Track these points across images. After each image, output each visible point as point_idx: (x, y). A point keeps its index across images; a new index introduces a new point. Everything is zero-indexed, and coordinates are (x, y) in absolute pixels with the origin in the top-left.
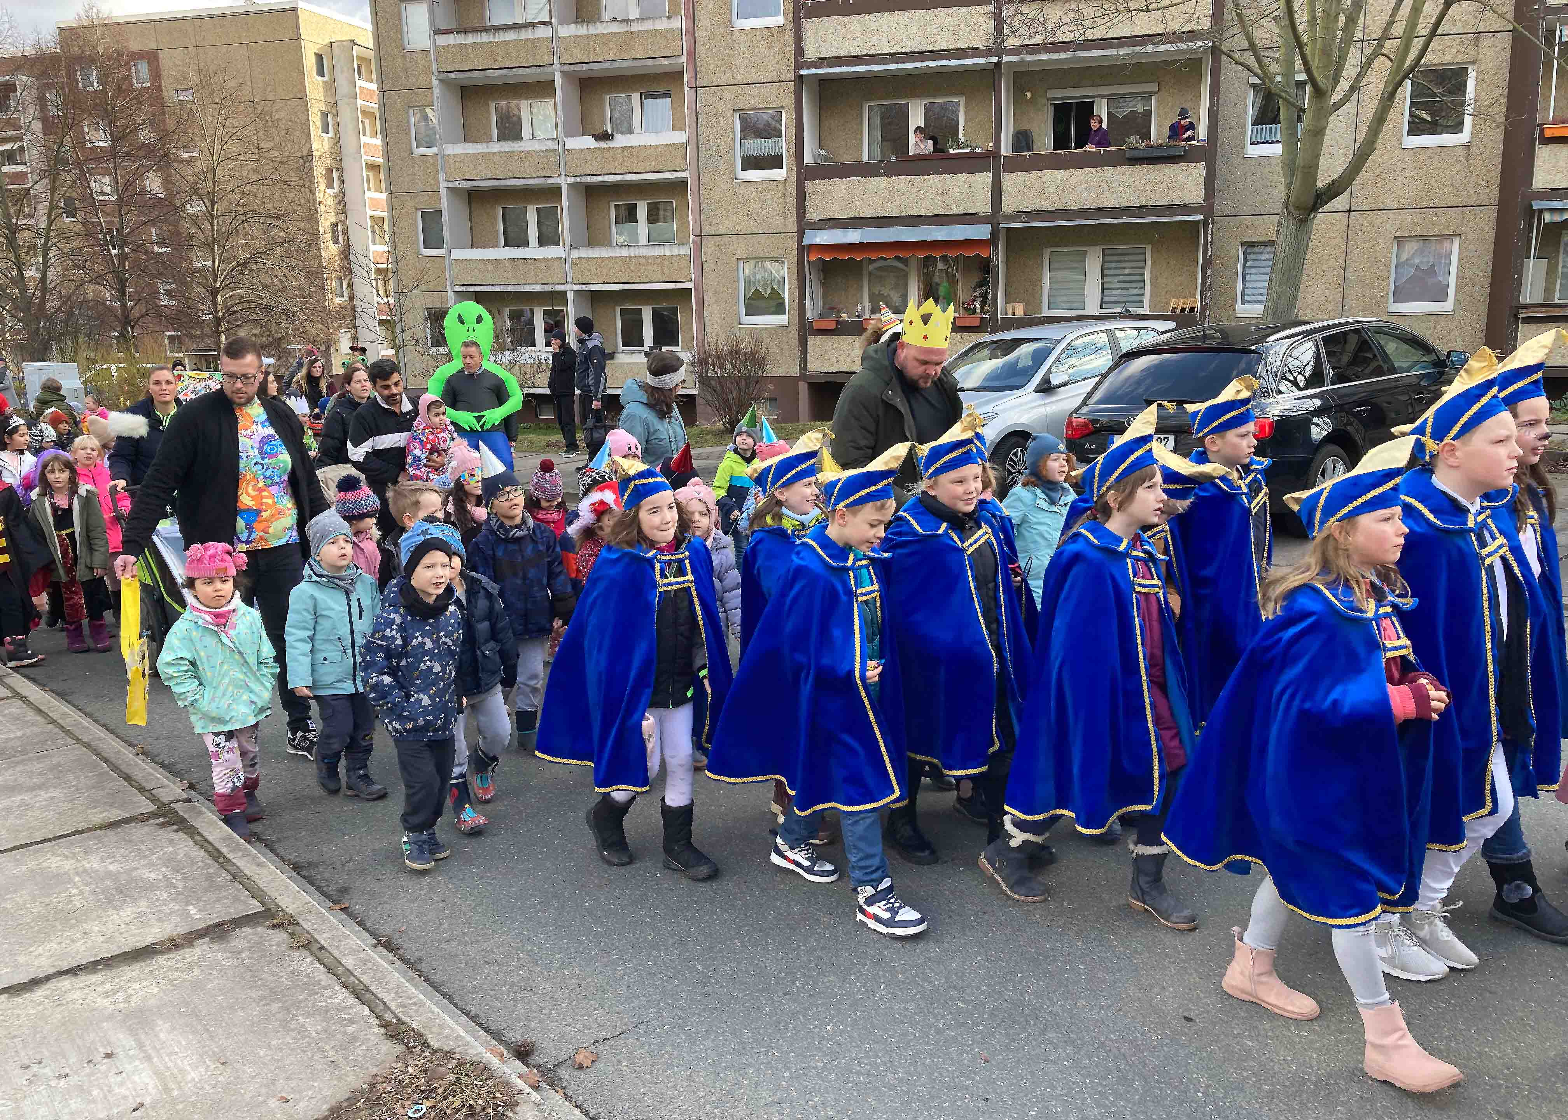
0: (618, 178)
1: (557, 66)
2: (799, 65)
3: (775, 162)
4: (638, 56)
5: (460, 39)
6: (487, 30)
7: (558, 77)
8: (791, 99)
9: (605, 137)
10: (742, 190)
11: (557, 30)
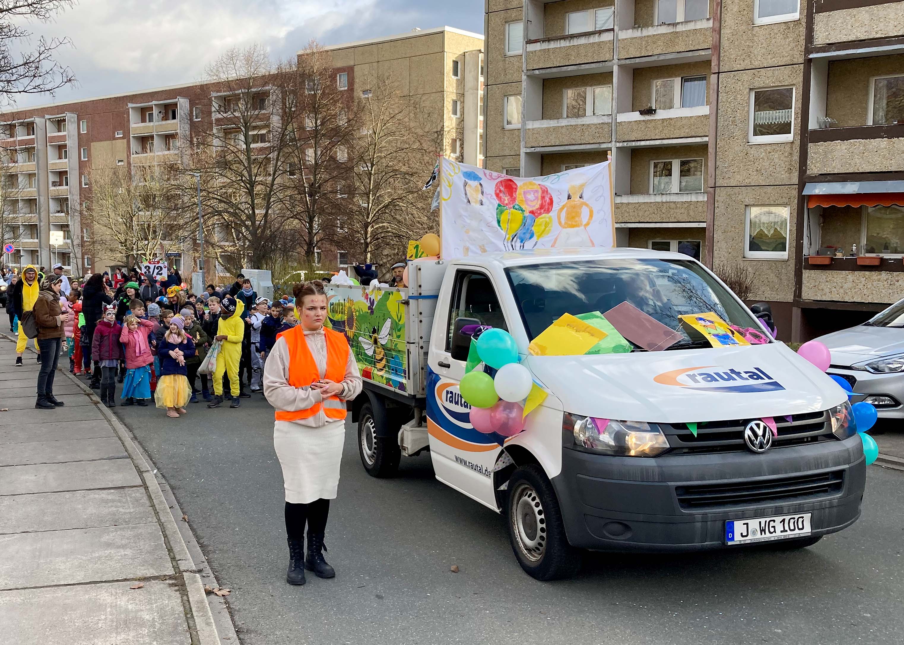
0: (658, 142)
1: (616, 61)
2: (808, 51)
3: (784, 128)
4: (681, 50)
5: (545, 46)
6: (564, 38)
7: (615, 69)
8: (800, 79)
9: (650, 111)
10: (752, 151)
11: (617, 35)
